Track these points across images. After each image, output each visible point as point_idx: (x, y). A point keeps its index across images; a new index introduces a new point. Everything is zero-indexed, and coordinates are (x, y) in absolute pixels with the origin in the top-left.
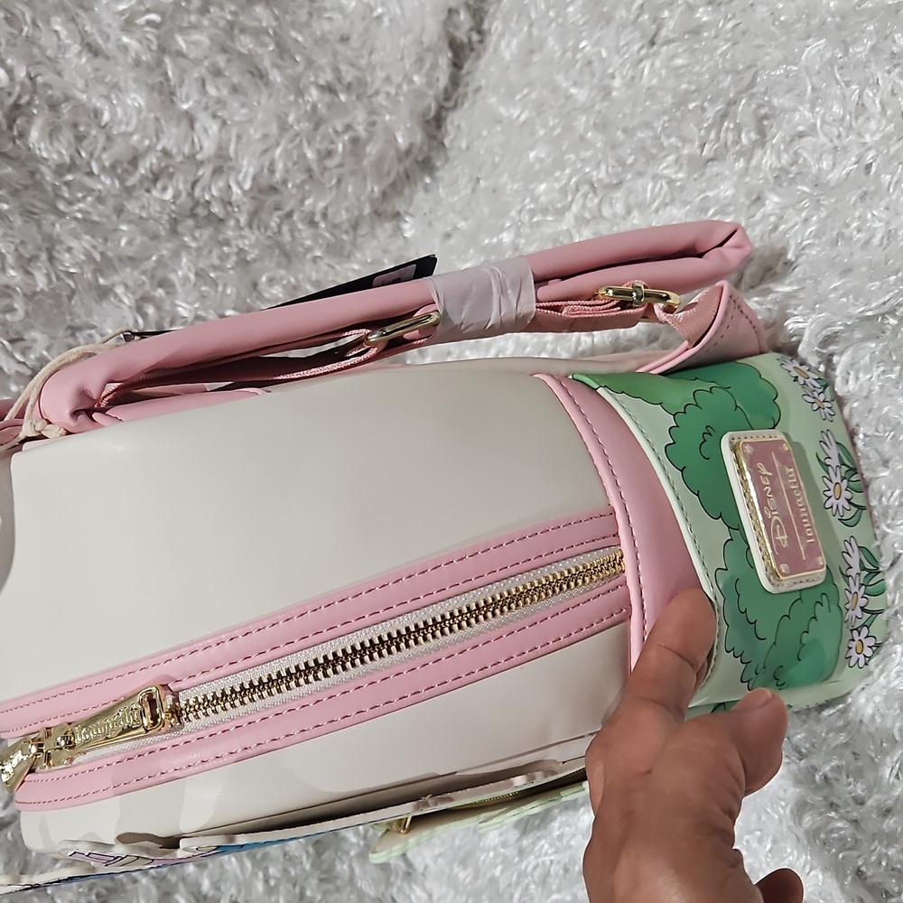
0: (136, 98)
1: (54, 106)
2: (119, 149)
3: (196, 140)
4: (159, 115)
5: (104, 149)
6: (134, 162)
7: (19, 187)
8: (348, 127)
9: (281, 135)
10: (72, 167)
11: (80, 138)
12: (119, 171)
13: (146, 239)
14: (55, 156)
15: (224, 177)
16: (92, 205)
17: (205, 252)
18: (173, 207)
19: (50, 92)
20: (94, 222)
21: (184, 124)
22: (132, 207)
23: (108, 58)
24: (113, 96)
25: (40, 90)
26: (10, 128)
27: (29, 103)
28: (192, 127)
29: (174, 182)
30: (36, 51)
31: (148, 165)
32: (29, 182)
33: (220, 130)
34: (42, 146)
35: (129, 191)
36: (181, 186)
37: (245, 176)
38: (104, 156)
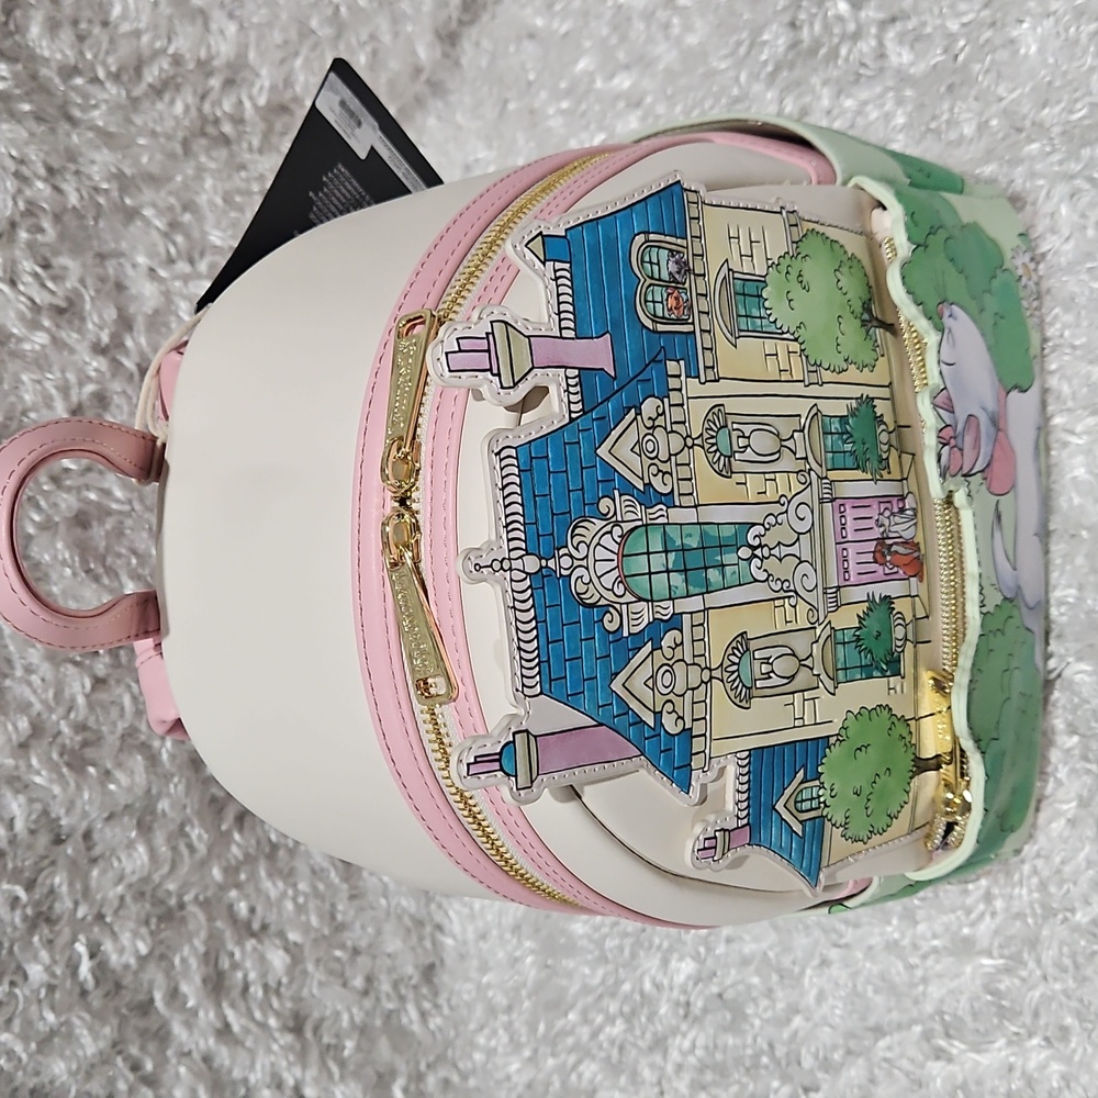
2: (125, 49)
3: (212, 43)
4: (173, 12)
5: (109, 52)
6: (139, 68)
9: (301, 42)
10: (77, 70)
11: (81, 38)
12: (125, 78)
14: (58, 57)
15: (237, 90)
18: (185, 123)
21: (199, 22)
26: (6, 21)
28: (207, 29)
29: (183, 94)
31: (156, 72)
33: (238, 33)
34: (44, 44)
35: (135, 102)
36: (190, 100)
37: (260, 90)
38: (110, 60)
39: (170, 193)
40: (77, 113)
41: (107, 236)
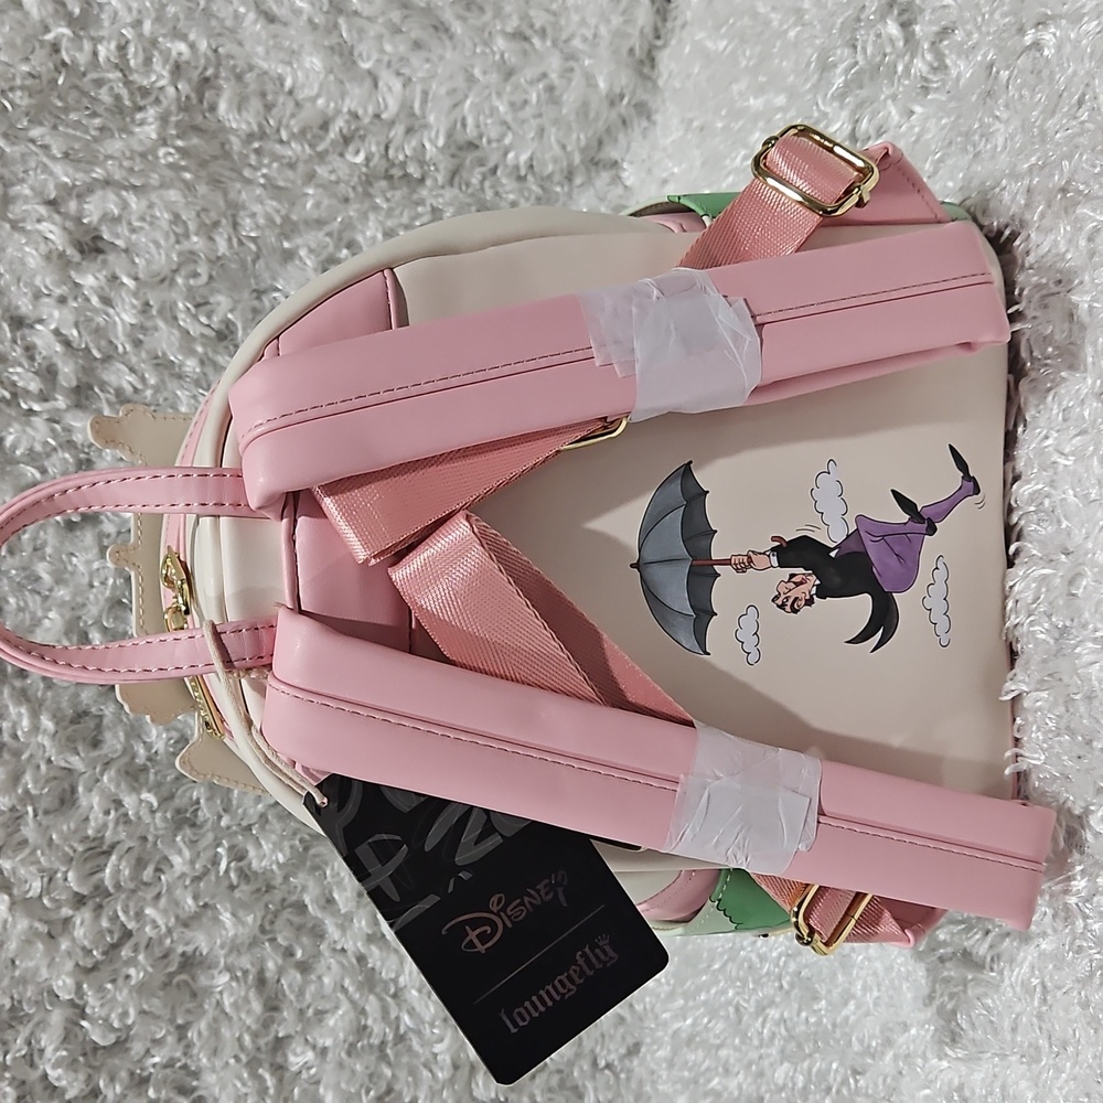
0: (314, 62)
1: (239, 78)
2: (307, 114)
3: (381, 100)
4: (340, 76)
5: (293, 115)
6: (325, 126)
7: (208, 158)
8: (544, 75)
9: (470, 89)
10: (263, 136)
11: (268, 107)
12: (309, 136)
13: (334, 202)
14: (244, 126)
15: (418, 135)
16: (279, 171)
17: (397, 212)
18: (364, 169)
19: (232, 62)
20: (278, 188)
21: (368, 83)
22: (322, 171)
23: (285, 24)
24: (294, 61)
25: (224, 63)
26: (201, 101)
27: (216, 76)
28: (376, 85)
29: (367, 145)
30: (214, 23)
31: (337, 129)
32: (218, 152)
33: (404, 86)
34: (231, 117)
35: (322, 156)
36: (374, 149)
37: (438, 132)
39: (329, 234)
40: (247, 173)
41: (266, 274)
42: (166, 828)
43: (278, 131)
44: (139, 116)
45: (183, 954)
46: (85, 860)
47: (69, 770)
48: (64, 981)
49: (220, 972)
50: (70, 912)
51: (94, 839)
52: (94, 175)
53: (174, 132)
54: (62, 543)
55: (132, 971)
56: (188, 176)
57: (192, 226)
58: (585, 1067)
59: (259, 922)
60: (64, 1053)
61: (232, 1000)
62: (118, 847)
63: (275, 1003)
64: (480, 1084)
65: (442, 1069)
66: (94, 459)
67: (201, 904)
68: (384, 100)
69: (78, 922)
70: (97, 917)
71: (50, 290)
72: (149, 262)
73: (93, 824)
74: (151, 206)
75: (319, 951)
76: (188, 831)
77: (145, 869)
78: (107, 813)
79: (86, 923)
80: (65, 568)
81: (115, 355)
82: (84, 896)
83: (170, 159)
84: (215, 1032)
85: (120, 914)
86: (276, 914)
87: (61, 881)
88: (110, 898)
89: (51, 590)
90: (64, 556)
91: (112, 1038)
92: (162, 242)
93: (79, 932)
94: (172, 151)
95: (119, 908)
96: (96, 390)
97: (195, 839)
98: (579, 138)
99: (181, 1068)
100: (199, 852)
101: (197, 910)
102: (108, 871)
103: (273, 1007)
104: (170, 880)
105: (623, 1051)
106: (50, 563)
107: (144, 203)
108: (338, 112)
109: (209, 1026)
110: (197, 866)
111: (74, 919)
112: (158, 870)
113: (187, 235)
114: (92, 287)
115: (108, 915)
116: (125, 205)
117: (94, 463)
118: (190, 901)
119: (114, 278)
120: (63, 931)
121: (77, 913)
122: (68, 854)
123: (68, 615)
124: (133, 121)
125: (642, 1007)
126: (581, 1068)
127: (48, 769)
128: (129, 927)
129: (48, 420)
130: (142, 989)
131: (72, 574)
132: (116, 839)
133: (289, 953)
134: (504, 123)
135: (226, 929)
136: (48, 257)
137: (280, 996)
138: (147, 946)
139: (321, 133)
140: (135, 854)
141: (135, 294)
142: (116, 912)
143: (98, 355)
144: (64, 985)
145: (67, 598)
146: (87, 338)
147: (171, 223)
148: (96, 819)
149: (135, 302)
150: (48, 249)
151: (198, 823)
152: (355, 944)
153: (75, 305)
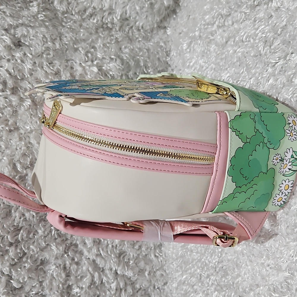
39: (88, 44)
40: (64, 24)
41: (69, 55)
42: (37, 222)
43: (72, 11)
44: (31, 4)
45: (41, 260)
46: (13, 232)
47: (9, 206)
48: (6, 269)
49: (53, 265)
50: (8, 248)
51: (16, 226)
52: (19, 22)
53: (42, 10)
54: (8, 136)
55: (26, 265)
56: (47, 24)
57: (49, 39)
58: (152, 289)
59: (64, 250)
60: (6, 290)
61: (56, 274)
62: (23, 228)
63: (69, 274)
64: (123, 294)
65: (113, 291)
66: (18, 110)
67: (47, 244)
68: (104, 4)
69: (11, 251)
70: (16, 249)
71: (5, 57)
72: (35, 50)
73: (16, 221)
74: (37, 32)
75: (82, 259)
76: (43, 223)
77: (30, 234)
78: (20, 218)
79: (13, 251)
80: (9, 143)
81: (24, 78)
82: (12, 243)
83: (42, 18)
84: (51, 283)
85: (23, 248)
86: (69, 248)
87: (6, 239)
88: (19, 243)
89: (4, 151)
90: (8, 140)
91: (20, 286)
92: (40, 44)
93: (11, 254)
94: (43, 16)
95: (22, 246)
96: (19, 89)
97: (45, 225)
98: (157, 19)
99: (41, 294)
100: (46, 229)
101: (46, 246)
102: (20, 235)
103: (68, 275)
104: (38, 237)
105: (163, 284)
106: (4, 142)
107: (34, 32)
108: (89, 7)
109: (49, 282)
110: (46, 233)
111: (9, 250)
112: (34, 234)
113: (47, 42)
114: (18, 57)
115: (19, 248)
116: (28, 32)
117: (18, 111)
118: (43, 243)
119: (25, 54)
120: (6, 253)
121: (10, 248)
122: (8, 231)
123: (10, 158)
124: (30, 6)
125: (168, 271)
126: (151, 288)
127: (3, 205)
128: (26, 252)
129: (4, 98)
130: (29, 270)
131: (11, 145)
132: (22, 226)
133: (73, 259)
134: (137, 13)
135: (54, 252)
136: (5, 47)
137: (70, 272)
138: (31, 257)
139: (84, 13)
140: (28, 229)
141: (31, 59)
142: (21, 247)
143: (20, 78)
144: (6, 270)
145: (9, 153)
146: (16, 72)
147: (43, 38)
148: (17, 220)
149: (31, 62)
150: (5, 44)
151: (46, 220)
152: (93, 257)
153: (13, 62)
